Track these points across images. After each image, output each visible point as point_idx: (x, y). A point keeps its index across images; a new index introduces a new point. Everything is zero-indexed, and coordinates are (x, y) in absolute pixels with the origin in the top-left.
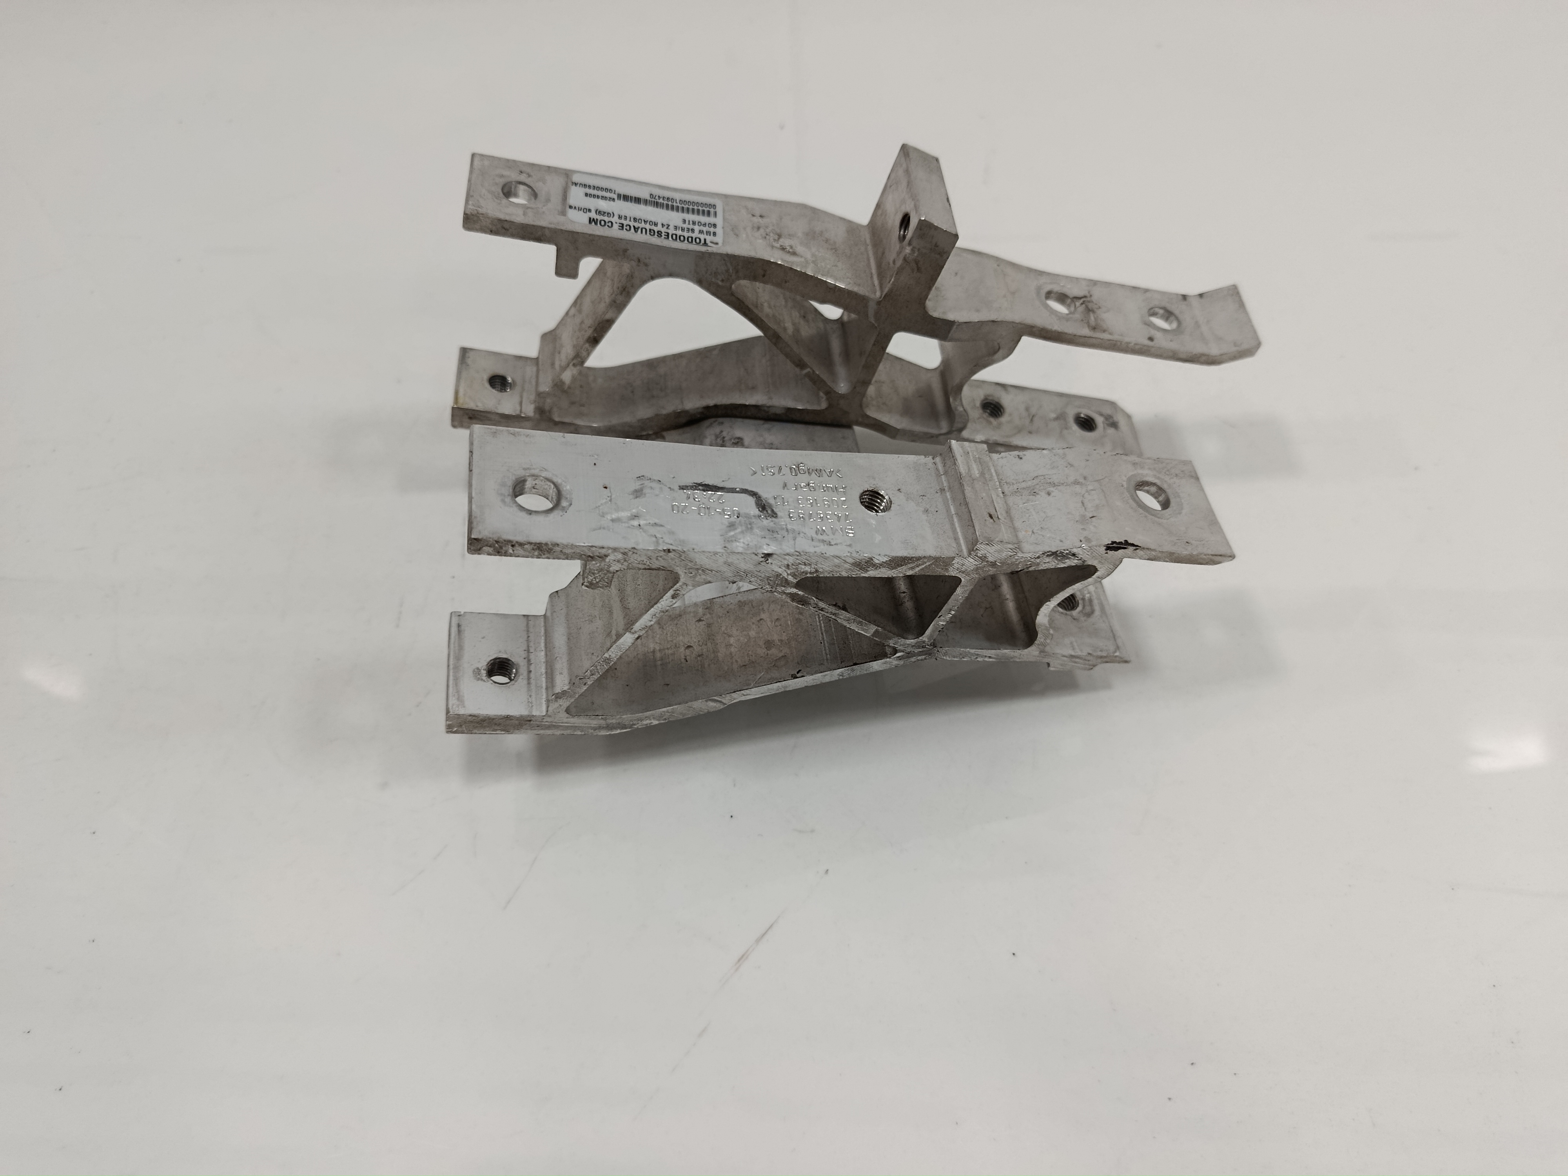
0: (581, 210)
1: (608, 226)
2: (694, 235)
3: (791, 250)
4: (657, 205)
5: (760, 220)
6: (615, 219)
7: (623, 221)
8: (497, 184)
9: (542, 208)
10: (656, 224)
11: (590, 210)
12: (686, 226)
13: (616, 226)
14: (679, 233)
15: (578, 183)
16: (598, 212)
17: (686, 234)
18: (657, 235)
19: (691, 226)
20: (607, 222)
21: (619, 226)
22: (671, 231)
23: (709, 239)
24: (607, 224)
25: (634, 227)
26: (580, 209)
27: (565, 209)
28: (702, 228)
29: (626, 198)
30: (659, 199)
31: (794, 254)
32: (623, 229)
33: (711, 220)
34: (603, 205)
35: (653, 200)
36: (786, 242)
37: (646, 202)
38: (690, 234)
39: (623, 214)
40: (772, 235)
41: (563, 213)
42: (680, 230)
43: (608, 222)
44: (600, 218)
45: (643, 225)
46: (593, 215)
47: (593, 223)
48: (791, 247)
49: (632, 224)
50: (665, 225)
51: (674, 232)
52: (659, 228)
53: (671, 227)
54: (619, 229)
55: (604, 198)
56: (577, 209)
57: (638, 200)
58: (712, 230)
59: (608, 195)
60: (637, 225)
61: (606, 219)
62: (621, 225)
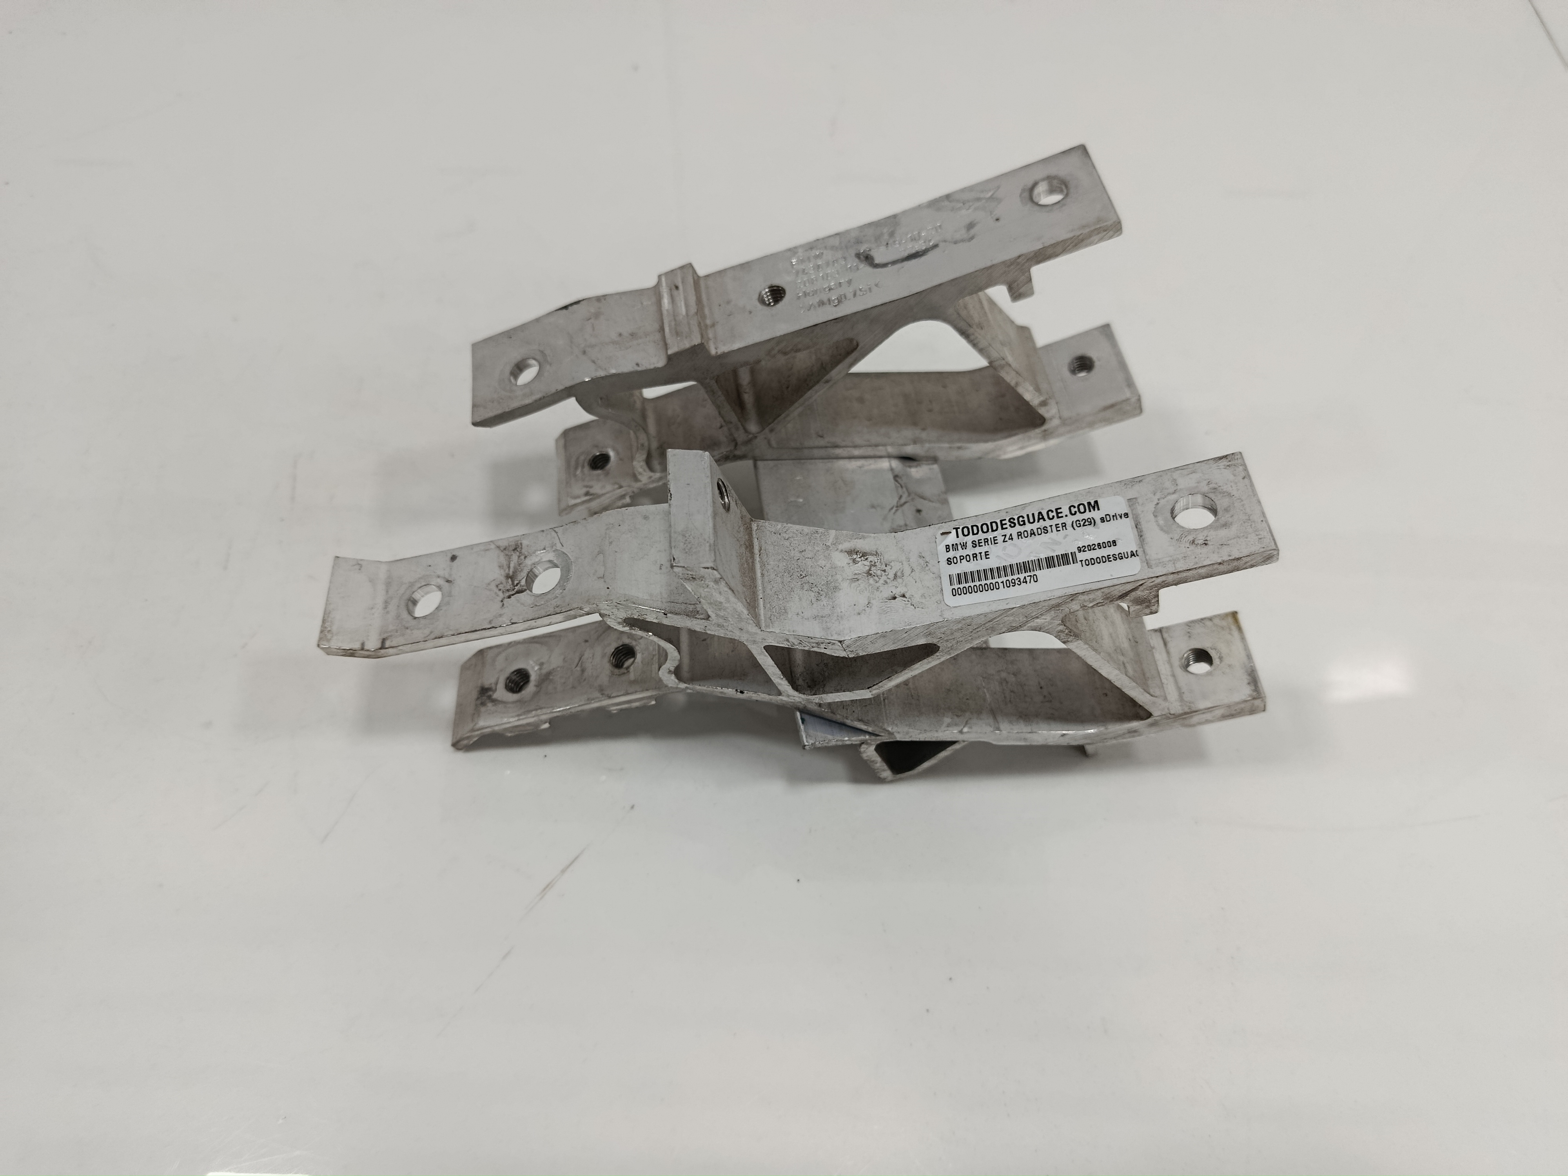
0: (1113, 516)
1: (1075, 507)
2: (971, 538)
3: (855, 556)
4: (1025, 567)
5: (897, 592)
6: (1069, 520)
7: (1060, 521)
8: (1227, 510)
9: (1159, 500)
10: (1019, 534)
11: (1102, 520)
12: (983, 549)
13: (1065, 510)
14: (990, 535)
15: (1131, 556)
16: (1091, 522)
17: (981, 536)
18: (1014, 519)
19: (977, 550)
20: (1078, 513)
21: (1061, 513)
22: (999, 533)
23: (951, 539)
24: (1076, 509)
25: (1044, 520)
26: (1115, 517)
27: (1132, 510)
28: (964, 553)
29: (1065, 559)
30: (1025, 577)
31: (850, 552)
32: (1056, 510)
33: (956, 569)
34: (1090, 536)
35: (1032, 574)
36: (862, 566)
37: (1039, 564)
38: (976, 538)
39: (1063, 533)
40: (879, 572)
41: (1131, 501)
42: (989, 539)
43: (1076, 512)
44: (1087, 515)
45: (1034, 526)
46: (1096, 515)
47: (1093, 504)
48: (854, 561)
49: (1048, 523)
50: (1009, 539)
51: (995, 534)
52: (1014, 531)
53: (1000, 539)
54: (1060, 508)
55: (1091, 548)
56: (1118, 517)
57: (1050, 562)
58: (951, 554)
59: (1088, 555)
60: (1042, 524)
61: (1079, 516)
62: (1060, 515)
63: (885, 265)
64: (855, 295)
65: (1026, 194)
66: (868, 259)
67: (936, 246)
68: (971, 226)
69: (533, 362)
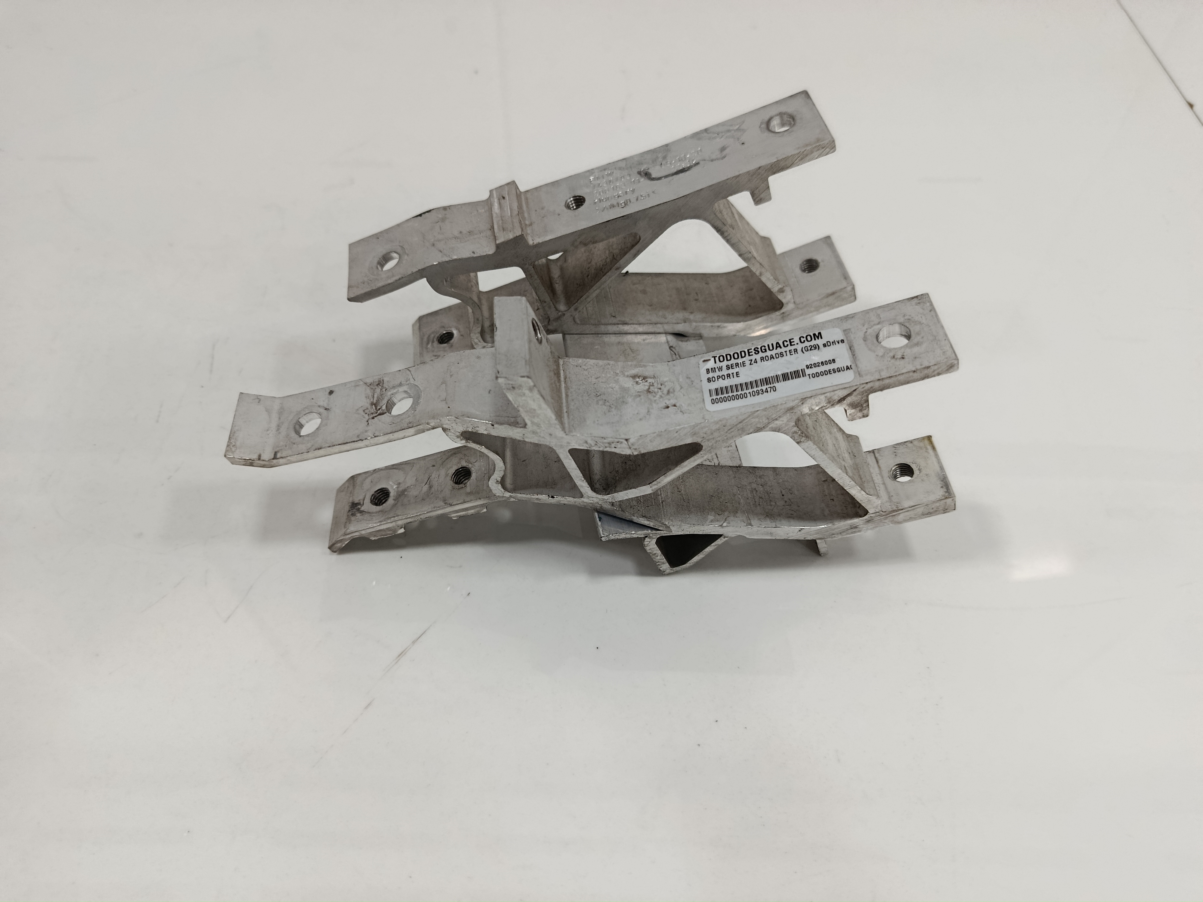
0: (833, 342)
1: (803, 337)
2: (726, 363)
3: (638, 380)
4: (766, 381)
5: (668, 403)
6: (799, 347)
7: (792, 348)
8: (918, 334)
9: (867, 329)
10: (762, 359)
11: (824, 345)
12: (735, 371)
13: (796, 340)
14: (740, 361)
15: (847, 369)
16: (816, 347)
17: (733, 361)
18: (758, 348)
19: (730, 371)
20: (806, 341)
21: (794, 342)
22: (747, 359)
23: (711, 364)
24: (805, 339)
25: (781, 348)
26: (834, 343)
27: (847, 338)
28: (720, 373)
29: (796, 374)
30: (767, 389)
31: (634, 377)
32: (790, 340)
33: (714, 386)
34: (815, 357)
35: (772, 386)
36: (643, 386)
37: (777, 378)
38: (729, 363)
39: (794, 356)
40: (656, 390)
41: (846, 332)
42: (739, 363)
43: (804, 341)
44: (813, 342)
45: (773, 353)
46: (819, 342)
47: (817, 335)
48: (637, 383)
49: (783, 350)
50: (754, 362)
51: (744, 359)
52: (758, 357)
53: (748, 363)
54: (793, 339)
55: (816, 365)
56: (836, 343)
57: (786, 377)
58: (711, 375)
59: (814, 370)
60: (779, 350)
61: (807, 344)
62: (792, 344)
63: (659, 179)
64: (637, 200)
65: (764, 126)
66: (647, 175)
67: (697, 164)
68: (723, 149)
69: (395, 255)
